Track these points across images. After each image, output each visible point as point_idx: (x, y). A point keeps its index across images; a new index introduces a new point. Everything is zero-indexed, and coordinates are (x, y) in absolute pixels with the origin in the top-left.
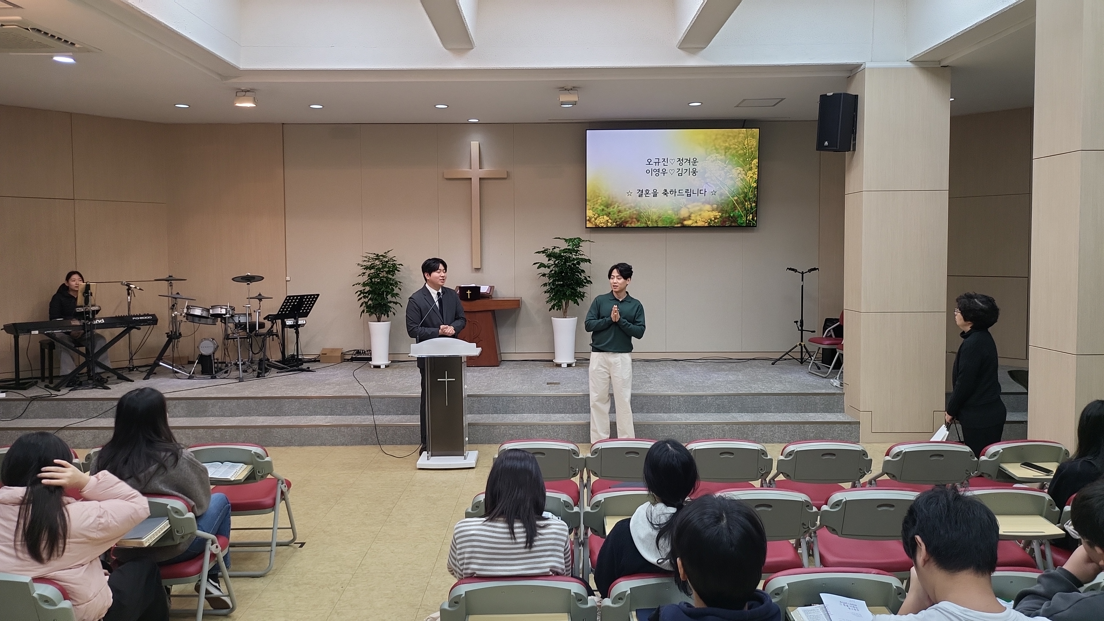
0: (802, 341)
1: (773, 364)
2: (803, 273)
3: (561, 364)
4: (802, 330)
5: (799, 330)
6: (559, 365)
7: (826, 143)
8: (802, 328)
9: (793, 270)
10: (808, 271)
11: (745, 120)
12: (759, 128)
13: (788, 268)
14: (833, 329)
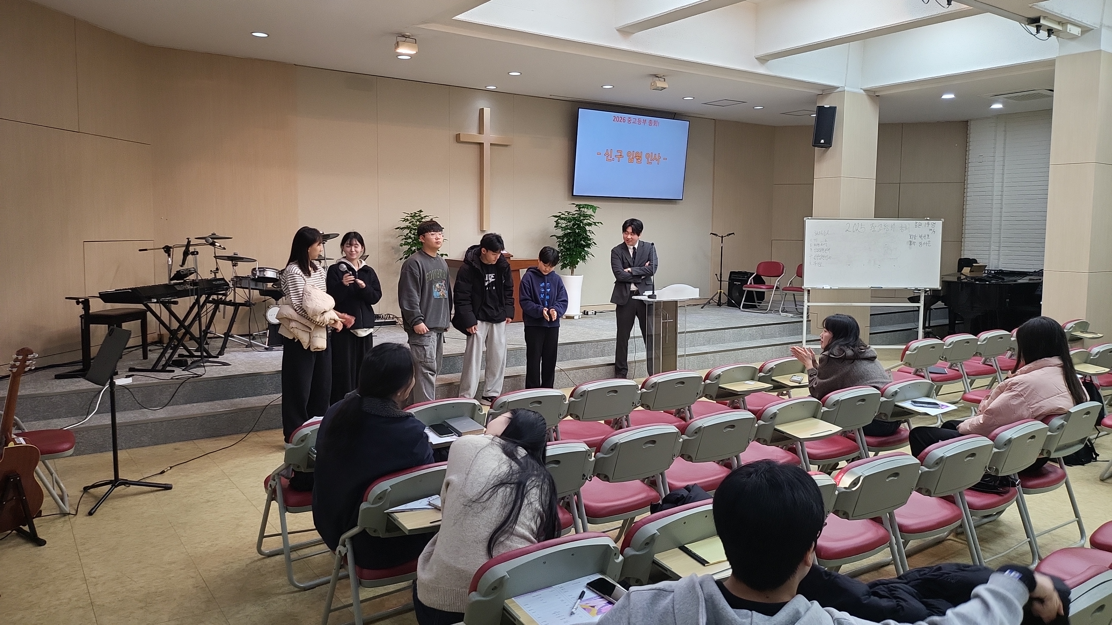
0: (721, 289)
1: (702, 308)
2: (722, 237)
3: (574, 317)
4: (721, 281)
5: (719, 281)
6: (573, 318)
7: (822, 141)
8: (721, 278)
9: (715, 234)
10: (727, 236)
11: (675, 113)
12: (689, 121)
13: (711, 233)
14: (753, 278)
